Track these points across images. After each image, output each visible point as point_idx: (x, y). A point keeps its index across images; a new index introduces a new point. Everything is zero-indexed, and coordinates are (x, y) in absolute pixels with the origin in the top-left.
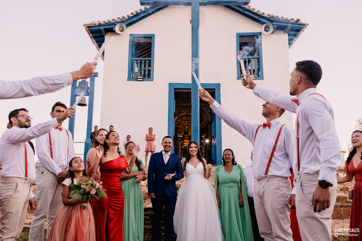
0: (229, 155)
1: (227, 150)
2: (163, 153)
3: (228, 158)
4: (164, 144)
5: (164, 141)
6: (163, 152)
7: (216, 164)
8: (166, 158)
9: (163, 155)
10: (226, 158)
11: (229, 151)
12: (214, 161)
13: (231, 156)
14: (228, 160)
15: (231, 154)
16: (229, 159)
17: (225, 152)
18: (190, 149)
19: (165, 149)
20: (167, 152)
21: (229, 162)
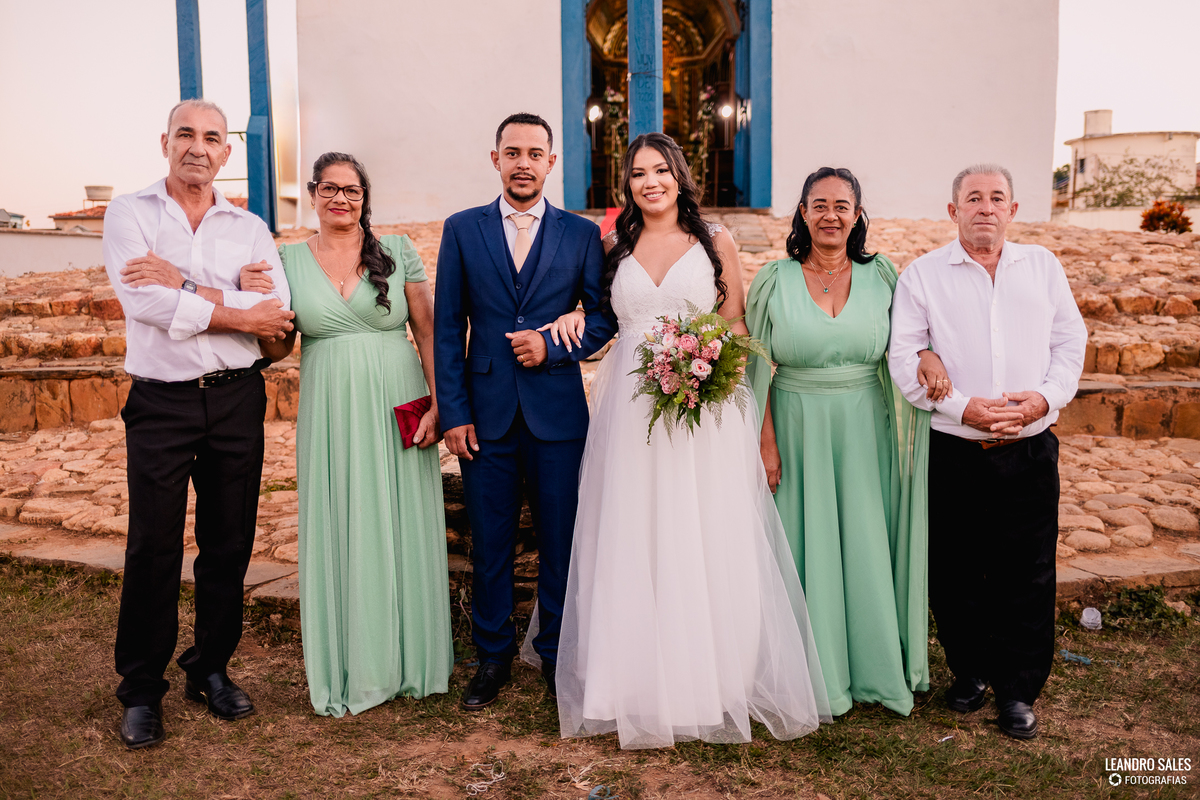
0: (840, 205)
1: (832, 179)
2: (506, 209)
3: (837, 224)
4: (508, 164)
5: (504, 144)
6: (503, 203)
7: (748, 204)
8: (521, 236)
9: (506, 223)
10: (823, 224)
12: (741, 193)
13: (849, 215)
14: (831, 234)
15: (849, 202)
16: (838, 233)
18: (637, 184)
19: (509, 191)
20: (521, 200)
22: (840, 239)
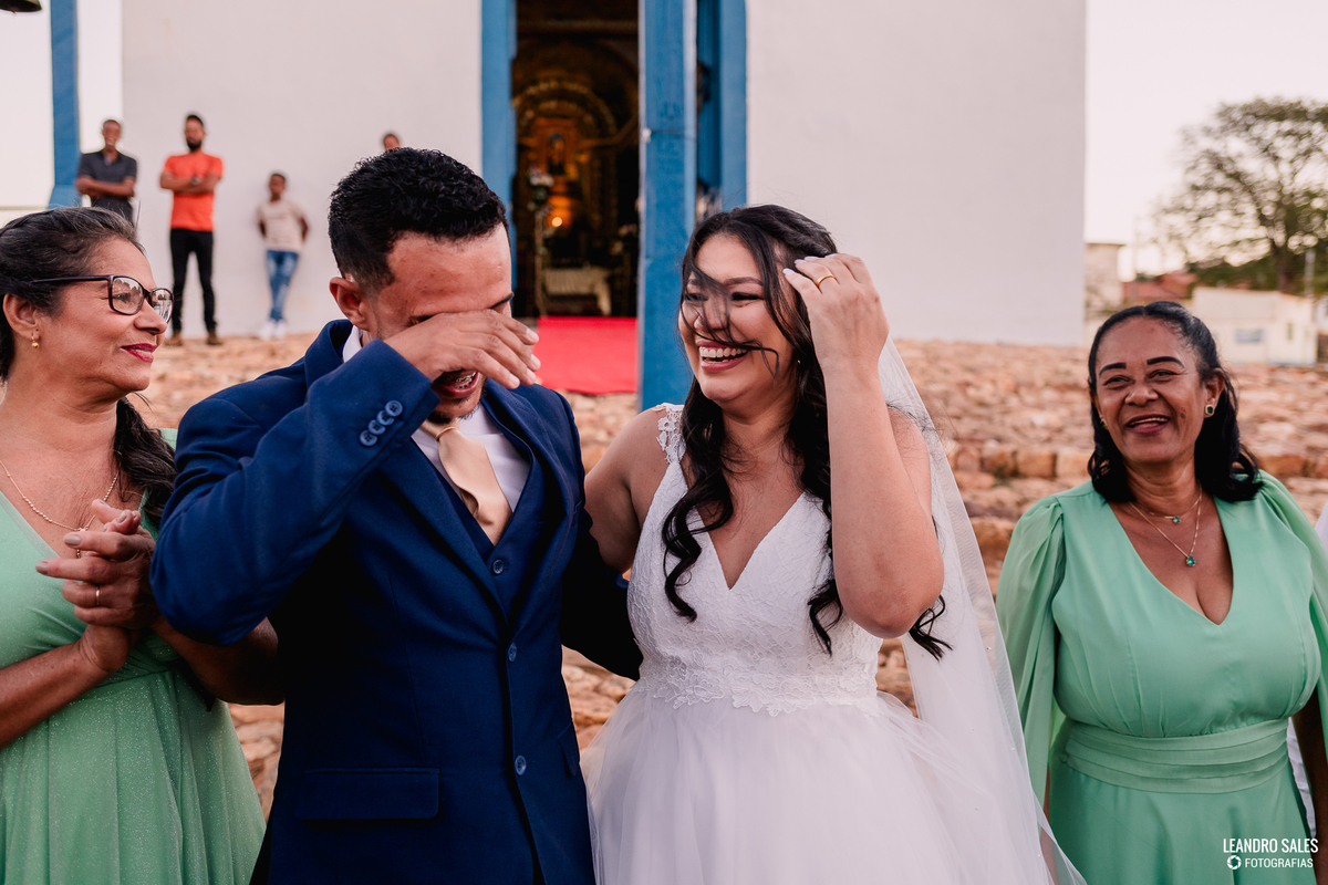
0: (1161, 370)
1: (1134, 322)
3: (1159, 409)
10: (1129, 415)
11: (1154, 324)
13: (1185, 388)
14: (1150, 436)
15: (1187, 359)
17: (1110, 341)
21: (1162, 466)
22: (1175, 444)
